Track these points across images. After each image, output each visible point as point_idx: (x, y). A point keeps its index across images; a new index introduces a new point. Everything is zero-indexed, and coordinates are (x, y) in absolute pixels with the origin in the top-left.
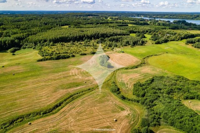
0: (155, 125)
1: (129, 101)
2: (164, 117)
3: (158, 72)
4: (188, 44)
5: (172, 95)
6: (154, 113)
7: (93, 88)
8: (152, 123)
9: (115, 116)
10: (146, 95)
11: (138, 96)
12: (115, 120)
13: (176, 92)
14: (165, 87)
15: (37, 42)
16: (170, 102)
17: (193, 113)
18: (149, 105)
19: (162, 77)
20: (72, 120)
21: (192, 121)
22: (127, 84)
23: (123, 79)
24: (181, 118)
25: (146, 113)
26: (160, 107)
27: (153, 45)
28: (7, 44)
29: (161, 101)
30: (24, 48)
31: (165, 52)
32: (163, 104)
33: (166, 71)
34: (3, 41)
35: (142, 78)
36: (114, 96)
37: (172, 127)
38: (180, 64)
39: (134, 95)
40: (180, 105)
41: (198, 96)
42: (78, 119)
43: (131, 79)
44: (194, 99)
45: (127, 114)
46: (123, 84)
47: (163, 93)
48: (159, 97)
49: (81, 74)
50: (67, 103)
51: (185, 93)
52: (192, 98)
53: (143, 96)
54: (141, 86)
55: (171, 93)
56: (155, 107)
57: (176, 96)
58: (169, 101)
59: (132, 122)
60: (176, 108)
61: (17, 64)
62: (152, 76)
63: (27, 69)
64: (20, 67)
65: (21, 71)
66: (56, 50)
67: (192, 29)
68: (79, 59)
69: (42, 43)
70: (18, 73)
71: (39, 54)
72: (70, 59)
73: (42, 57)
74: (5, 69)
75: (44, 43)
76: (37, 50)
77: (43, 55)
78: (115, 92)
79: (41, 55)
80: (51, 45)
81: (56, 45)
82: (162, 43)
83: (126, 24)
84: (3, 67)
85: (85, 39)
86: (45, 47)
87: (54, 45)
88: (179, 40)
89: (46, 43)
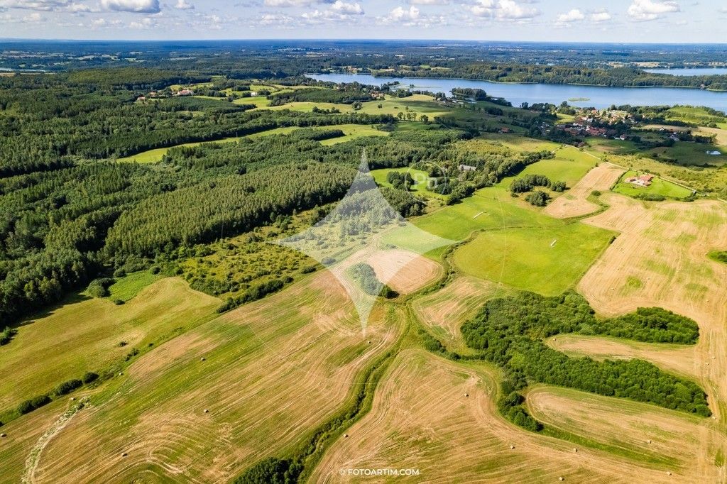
0: (521, 387)
1: (467, 360)
2: (529, 373)
3: (487, 290)
4: (517, 196)
5: (527, 333)
6: (514, 371)
7: (393, 351)
8: (518, 385)
9: (461, 389)
10: (489, 345)
11: (478, 347)
12: (466, 395)
13: (530, 327)
14: (512, 321)
15: (151, 249)
16: (529, 348)
17: (562, 356)
18: (502, 360)
19: (500, 302)
20: (406, 412)
21: (564, 368)
22: (448, 329)
23: (434, 320)
24: (551, 368)
25: (504, 374)
26: (518, 359)
27: (443, 209)
28: (77, 274)
29: (515, 349)
30: (123, 274)
31: (478, 228)
32: (521, 352)
33: (500, 286)
34: (62, 267)
35: (466, 310)
36: (439, 358)
37: (542, 384)
38: (518, 261)
39: (469, 347)
40: (544, 348)
41: (563, 327)
42: (414, 409)
43: (448, 316)
44: (559, 333)
45: (476, 382)
46: (440, 331)
47: (512, 334)
48: (510, 342)
49: (344, 324)
50: (373, 390)
51: (544, 325)
52: (556, 333)
53: (486, 346)
54: (474, 328)
55: (525, 331)
56: (511, 361)
57: (533, 334)
58: (527, 345)
59: (490, 392)
60: (540, 355)
61: (176, 331)
62: (480, 301)
63: (219, 340)
64: (195, 337)
65: (210, 348)
66: (232, 270)
67: (511, 132)
68: (307, 286)
69: (171, 250)
70: (208, 353)
71: (198, 290)
72: (287, 290)
73: (217, 298)
74: (164, 349)
75: (174, 249)
76: (171, 276)
77: (214, 292)
78: (437, 349)
79: (207, 293)
80: (202, 253)
81: (214, 252)
82: (461, 198)
83: (332, 125)
84: (151, 345)
85: (275, 218)
86: (185, 261)
87: (209, 253)
88: (493, 182)
89: (181, 249)
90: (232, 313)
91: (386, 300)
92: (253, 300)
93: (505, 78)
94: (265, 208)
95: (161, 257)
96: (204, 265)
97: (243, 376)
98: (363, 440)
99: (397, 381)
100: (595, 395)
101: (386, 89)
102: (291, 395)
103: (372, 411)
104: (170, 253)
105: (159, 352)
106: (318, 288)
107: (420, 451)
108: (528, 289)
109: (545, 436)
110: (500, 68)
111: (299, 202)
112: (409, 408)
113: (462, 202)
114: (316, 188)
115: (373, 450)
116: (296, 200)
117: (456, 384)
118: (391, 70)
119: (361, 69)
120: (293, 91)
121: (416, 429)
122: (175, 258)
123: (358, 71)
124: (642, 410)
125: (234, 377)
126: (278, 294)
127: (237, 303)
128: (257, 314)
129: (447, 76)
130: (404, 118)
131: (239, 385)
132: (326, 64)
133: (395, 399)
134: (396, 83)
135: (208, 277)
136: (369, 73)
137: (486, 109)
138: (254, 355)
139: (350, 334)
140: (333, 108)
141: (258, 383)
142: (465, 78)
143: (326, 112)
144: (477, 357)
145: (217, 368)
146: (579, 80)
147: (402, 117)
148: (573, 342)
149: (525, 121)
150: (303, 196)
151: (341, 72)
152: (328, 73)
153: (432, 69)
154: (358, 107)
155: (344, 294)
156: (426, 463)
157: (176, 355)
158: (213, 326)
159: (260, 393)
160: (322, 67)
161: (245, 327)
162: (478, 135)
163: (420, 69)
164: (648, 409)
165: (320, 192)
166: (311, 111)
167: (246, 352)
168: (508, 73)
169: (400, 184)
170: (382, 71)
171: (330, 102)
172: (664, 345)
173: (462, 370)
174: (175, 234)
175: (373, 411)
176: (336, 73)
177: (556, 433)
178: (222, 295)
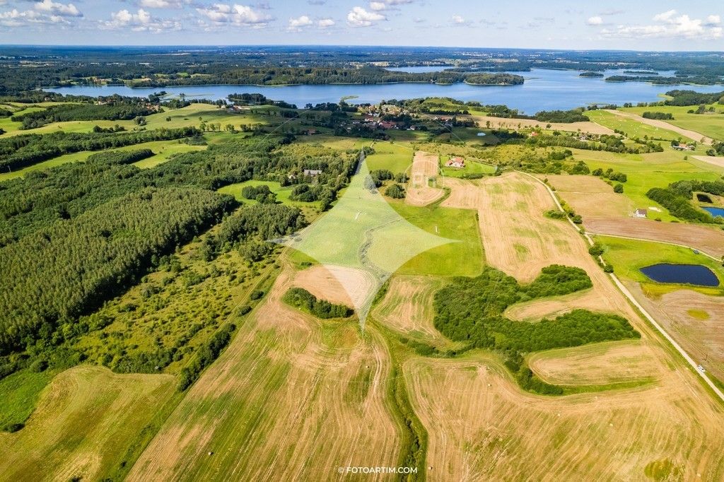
0: (522, 361)
1: (462, 353)
3: (424, 284)
5: (487, 314)
6: (505, 350)
7: (395, 369)
9: (481, 382)
11: (463, 339)
12: (489, 385)
15: (18, 339)
19: (445, 292)
22: (423, 330)
23: (405, 326)
25: (500, 356)
27: (322, 216)
33: (431, 277)
35: (423, 308)
36: (439, 360)
39: (454, 341)
43: (413, 318)
45: (485, 371)
46: (419, 334)
49: (327, 357)
50: (412, 412)
55: (484, 312)
56: (497, 342)
57: (491, 312)
59: (502, 375)
61: (144, 433)
62: (428, 295)
63: (209, 423)
64: (177, 431)
65: (207, 437)
66: (155, 335)
67: (318, 133)
68: (256, 329)
69: (50, 333)
70: (209, 444)
71: (130, 371)
72: (237, 339)
73: (163, 375)
74: (148, 462)
75: (54, 330)
76: (71, 366)
77: (157, 368)
78: (432, 352)
79: (146, 372)
80: (99, 325)
81: (113, 320)
82: (330, 202)
83: (131, 144)
84: (124, 464)
85: (158, 260)
86: (78, 341)
87: (108, 322)
88: (345, 182)
89: (66, 328)
90: (197, 386)
91: (346, 319)
92: (210, 362)
93: (272, 81)
94: (144, 252)
95: (40, 345)
96: (111, 339)
97: (273, 454)
98: (447, 465)
99: (425, 395)
100: (570, 348)
101: (155, 100)
102: (343, 452)
103: (429, 433)
104: (50, 337)
105: (144, 469)
106: (269, 327)
107: (501, 452)
108: (455, 274)
109: (569, 396)
110: (264, 72)
111: (177, 237)
112: (458, 416)
113: (332, 206)
114: (186, 217)
115: (465, 470)
116: (173, 235)
117: (473, 378)
118: (147, 79)
119: (110, 80)
120: (43, 109)
121: (481, 432)
122: (60, 341)
123: (108, 83)
124: (607, 348)
125: (264, 458)
126: (230, 347)
127: (195, 372)
128: (228, 377)
129: (212, 83)
130: (208, 129)
131: (278, 465)
132: (61, 75)
133: (439, 413)
134: (163, 93)
135: (130, 353)
136: (122, 84)
137: (282, 113)
138: (264, 425)
139: (342, 365)
140: (117, 126)
141: (295, 453)
142: (232, 84)
143: (111, 131)
144: (469, 348)
145: (234, 457)
146: (338, 79)
147: (206, 128)
148: (523, 310)
149: (323, 121)
150: (178, 229)
151: (86, 84)
152: (69, 85)
153: (192, 76)
154: (142, 122)
155: (301, 326)
156: (515, 460)
157: (172, 463)
158: (188, 410)
159: (309, 464)
160: (58, 79)
161: (227, 396)
162: (294, 139)
163: (179, 76)
164: (609, 346)
165: (193, 222)
166: (92, 131)
167: (254, 424)
168: (272, 76)
169: (264, 198)
170: (136, 81)
171: (105, 119)
172: (578, 292)
173: (466, 364)
174: (45, 311)
175: (431, 433)
176: (80, 85)
177: (574, 390)
178: (167, 369)
